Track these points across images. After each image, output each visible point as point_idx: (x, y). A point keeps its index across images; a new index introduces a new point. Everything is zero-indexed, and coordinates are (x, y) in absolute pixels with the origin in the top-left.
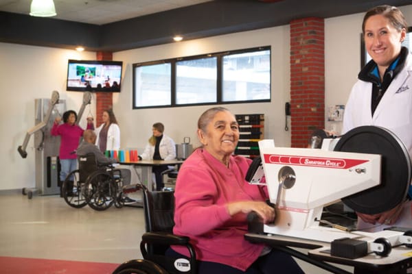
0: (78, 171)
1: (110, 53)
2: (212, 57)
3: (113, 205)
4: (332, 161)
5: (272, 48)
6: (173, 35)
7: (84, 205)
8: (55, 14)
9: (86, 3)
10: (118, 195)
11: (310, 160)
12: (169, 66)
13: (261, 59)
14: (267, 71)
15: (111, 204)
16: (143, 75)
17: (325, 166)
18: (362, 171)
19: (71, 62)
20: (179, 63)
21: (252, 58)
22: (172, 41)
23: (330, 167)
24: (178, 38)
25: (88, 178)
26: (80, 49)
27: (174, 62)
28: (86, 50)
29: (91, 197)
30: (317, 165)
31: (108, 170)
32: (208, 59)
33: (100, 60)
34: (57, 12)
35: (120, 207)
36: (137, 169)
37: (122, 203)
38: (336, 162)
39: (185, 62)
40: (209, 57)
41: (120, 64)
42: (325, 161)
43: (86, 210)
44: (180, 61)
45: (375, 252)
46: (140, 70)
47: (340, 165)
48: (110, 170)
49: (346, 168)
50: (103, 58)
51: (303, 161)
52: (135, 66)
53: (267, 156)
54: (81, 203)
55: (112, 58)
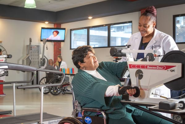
0: (46, 77)
1: (60, 24)
2: (105, 26)
3: (61, 93)
4: (159, 67)
5: (133, 22)
6: (88, 16)
7: (48, 93)
8: (36, 7)
9: (49, 2)
10: (63, 88)
11: (150, 66)
12: (86, 30)
13: (128, 27)
14: (130, 33)
15: (60, 92)
16: (75, 34)
17: (156, 69)
18: (173, 71)
19: (43, 28)
20: (91, 29)
21: (124, 27)
22: (88, 19)
23: (159, 69)
24: (90, 18)
25: (50, 81)
26: (47, 23)
27: (88, 28)
28: (49, 23)
29: (51, 89)
30: (153, 69)
31: (59, 77)
32: (103, 27)
33: (56, 27)
34: (36, 6)
35: (64, 94)
36: (72, 77)
37: (65, 92)
38: (161, 67)
39: (93, 28)
40: (104, 26)
41: (64, 29)
42: (156, 67)
43: (49, 95)
44: (91, 28)
45: (179, 107)
46: (73, 32)
47: (163, 68)
48: (60, 77)
49: (166, 70)
50: (57, 27)
51: (146, 67)
52: (71, 30)
53: (130, 65)
54: (47, 92)
55: (61, 27)
